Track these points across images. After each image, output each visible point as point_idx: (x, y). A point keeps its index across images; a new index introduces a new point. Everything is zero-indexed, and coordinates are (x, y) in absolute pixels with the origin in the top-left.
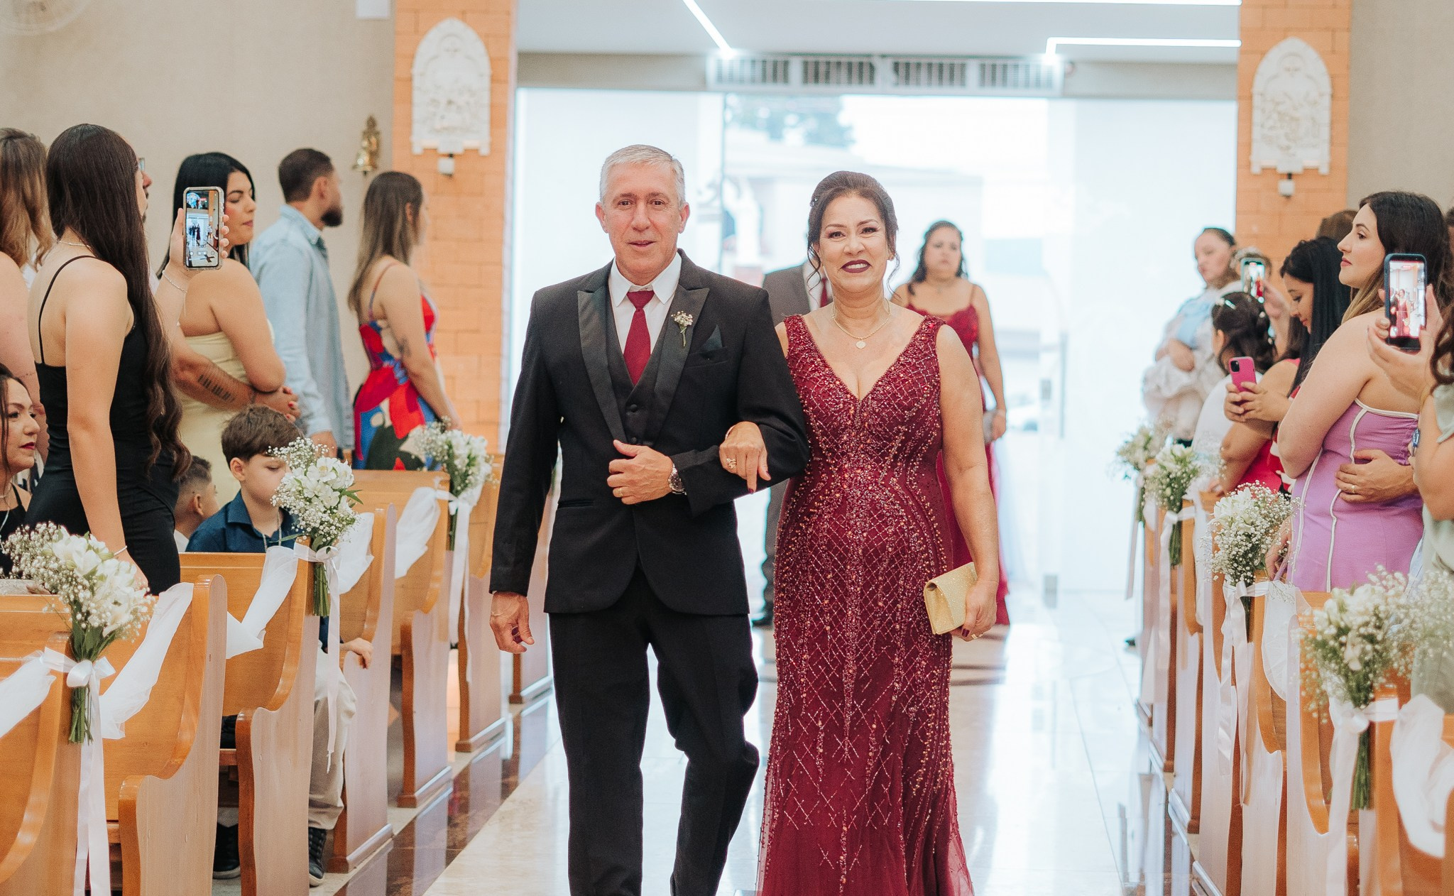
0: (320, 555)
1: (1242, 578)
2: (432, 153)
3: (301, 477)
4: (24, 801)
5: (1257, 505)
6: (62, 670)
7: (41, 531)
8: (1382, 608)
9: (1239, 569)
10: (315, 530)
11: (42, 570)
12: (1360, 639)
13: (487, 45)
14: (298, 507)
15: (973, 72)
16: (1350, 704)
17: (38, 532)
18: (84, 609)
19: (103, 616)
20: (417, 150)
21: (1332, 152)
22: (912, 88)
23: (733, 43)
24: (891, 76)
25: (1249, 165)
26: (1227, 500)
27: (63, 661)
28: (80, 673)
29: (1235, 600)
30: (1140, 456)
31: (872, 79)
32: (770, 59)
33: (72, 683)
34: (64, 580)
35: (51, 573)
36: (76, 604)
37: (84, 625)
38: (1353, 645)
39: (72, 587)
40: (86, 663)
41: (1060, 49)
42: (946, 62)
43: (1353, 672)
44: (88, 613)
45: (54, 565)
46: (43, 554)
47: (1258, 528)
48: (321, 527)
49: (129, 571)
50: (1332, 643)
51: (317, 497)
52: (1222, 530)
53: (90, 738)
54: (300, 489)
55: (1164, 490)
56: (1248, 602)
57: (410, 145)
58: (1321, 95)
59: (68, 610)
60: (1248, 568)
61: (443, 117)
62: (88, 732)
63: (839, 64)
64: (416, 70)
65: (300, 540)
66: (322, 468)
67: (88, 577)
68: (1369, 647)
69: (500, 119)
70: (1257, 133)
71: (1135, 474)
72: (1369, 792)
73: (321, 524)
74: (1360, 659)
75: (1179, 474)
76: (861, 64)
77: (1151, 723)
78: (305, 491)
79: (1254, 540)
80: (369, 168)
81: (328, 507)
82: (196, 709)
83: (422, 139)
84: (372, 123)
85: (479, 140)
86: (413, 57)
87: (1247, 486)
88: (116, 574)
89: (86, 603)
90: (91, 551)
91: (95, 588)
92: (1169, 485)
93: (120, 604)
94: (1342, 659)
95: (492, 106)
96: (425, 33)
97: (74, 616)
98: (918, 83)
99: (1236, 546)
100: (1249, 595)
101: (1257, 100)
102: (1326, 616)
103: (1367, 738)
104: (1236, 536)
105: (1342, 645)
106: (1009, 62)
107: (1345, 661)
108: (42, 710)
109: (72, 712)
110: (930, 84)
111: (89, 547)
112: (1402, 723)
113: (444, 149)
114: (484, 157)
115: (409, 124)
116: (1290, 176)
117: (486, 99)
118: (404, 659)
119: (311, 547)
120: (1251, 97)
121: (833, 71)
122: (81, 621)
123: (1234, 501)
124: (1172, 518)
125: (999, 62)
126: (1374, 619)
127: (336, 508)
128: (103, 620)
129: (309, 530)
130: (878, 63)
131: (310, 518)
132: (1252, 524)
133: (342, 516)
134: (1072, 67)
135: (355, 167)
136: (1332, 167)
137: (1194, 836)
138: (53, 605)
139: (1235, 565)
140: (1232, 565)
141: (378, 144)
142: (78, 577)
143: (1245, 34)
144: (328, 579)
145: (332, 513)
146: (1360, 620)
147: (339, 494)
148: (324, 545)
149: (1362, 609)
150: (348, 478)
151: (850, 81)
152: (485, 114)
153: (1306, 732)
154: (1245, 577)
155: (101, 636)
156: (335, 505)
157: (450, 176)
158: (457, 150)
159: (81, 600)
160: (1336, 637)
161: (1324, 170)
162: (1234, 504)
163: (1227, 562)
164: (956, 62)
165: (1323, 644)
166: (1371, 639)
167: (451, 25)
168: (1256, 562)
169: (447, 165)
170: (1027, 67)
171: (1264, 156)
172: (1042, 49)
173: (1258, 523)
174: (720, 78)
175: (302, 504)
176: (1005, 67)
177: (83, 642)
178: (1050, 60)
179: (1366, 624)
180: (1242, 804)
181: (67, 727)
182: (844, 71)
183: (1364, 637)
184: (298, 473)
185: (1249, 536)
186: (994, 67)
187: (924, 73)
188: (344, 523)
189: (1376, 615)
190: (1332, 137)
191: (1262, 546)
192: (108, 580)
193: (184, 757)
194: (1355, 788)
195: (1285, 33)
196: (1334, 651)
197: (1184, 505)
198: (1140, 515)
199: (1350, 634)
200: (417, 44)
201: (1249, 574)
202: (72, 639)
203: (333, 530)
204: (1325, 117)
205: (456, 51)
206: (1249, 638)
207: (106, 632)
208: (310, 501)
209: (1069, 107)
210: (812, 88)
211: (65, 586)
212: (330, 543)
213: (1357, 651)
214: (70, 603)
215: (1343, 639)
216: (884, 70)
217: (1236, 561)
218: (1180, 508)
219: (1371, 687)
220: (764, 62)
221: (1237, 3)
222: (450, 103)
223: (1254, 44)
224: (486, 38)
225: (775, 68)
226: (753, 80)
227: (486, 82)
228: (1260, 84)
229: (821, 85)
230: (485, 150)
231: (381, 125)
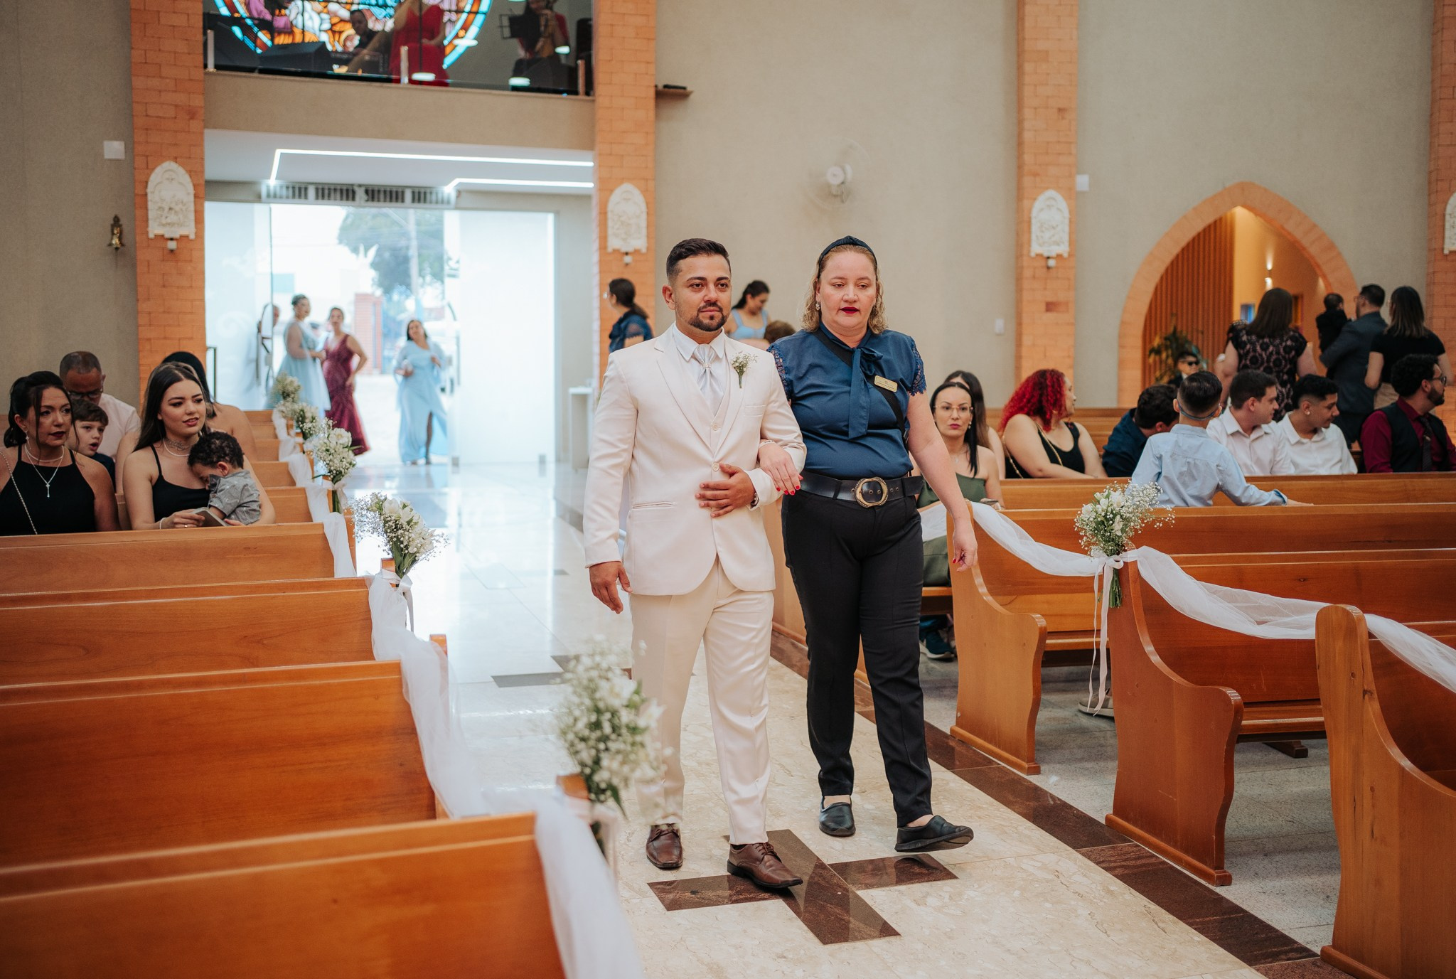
2: (161, 237)
13: (191, 177)
15: (408, 196)
20: (151, 236)
21: (648, 243)
22: (375, 204)
23: (281, 176)
24: (365, 197)
25: (605, 249)
31: (353, 199)
32: (297, 186)
41: (457, 184)
42: (394, 190)
57: (147, 233)
58: (642, 212)
61: (166, 217)
63: (335, 190)
64: (149, 190)
69: (199, 219)
70: (610, 231)
76: (348, 190)
78: (330, 449)
80: (119, 246)
81: (342, 456)
83: (154, 229)
84: (117, 222)
85: (189, 230)
86: (147, 183)
95: (196, 212)
96: (153, 169)
98: (379, 201)
101: (610, 215)
106: (428, 191)
110: (385, 201)
113: (168, 235)
114: (191, 240)
115: (146, 220)
116: (627, 254)
117: (192, 207)
119: (332, 480)
120: (606, 213)
121: (332, 192)
125: (422, 191)
130: (356, 189)
134: (459, 193)
135: (110, 245)
136: (648, 249)
141: (121, 232)
143: (597, 180)
151: (341, 199)
152: (192, 216)
157: (172, 251)
158: (177, 236)
161: (644, 250)
164: (399, 190)
167: (169, 165)
169: (172, 245)
170: (437, 194)
171: (614, 243)
172: (446, 184)
174: (268, 196)
176: (425, 193)
178: (449, 190)
182: (338, 194)
186: (419, 193)
187: (382, 196)
190: (648, 233)
195: (622, 180)
200: (149, 175)
204: (643, 223)
205: (172, 179)
208: (332, 454)
210: (320, 201)
216: (360, 194)
220: (294, 188)
221: (591, 164)
222: (170, 209)
223: (606, 186)
224: (191, 173)
225: (298, 192)
226: (287, 197)
227: (192, 198)
228: (610, 206)
229: (326, 201)
230: (192, 236)
231: (122, 220)
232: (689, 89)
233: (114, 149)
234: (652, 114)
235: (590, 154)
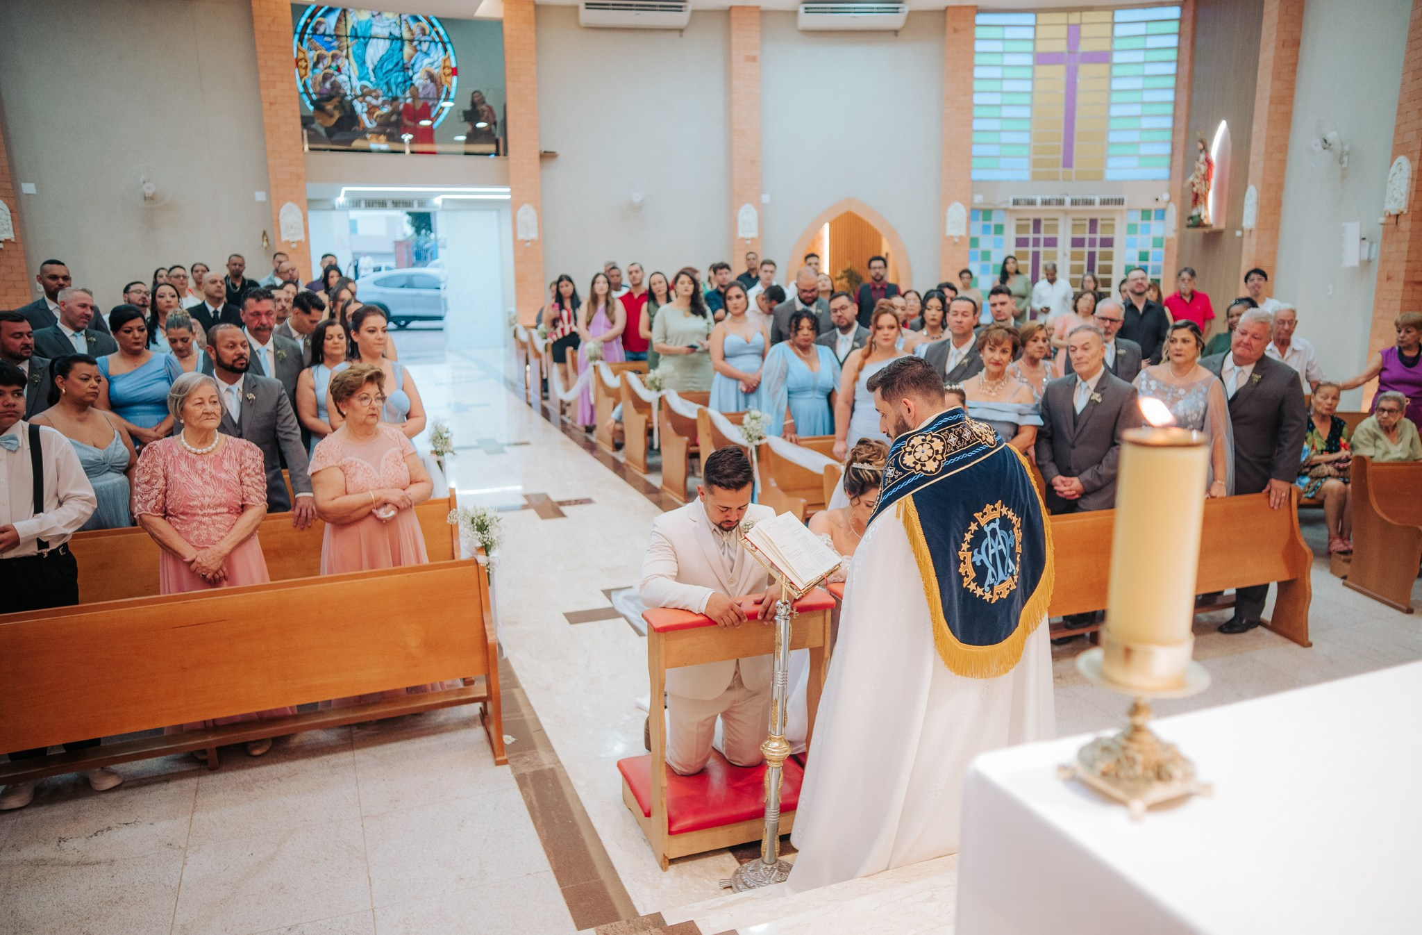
2: (288, 242)
13: (301, 209)
15: (416, 204)
20: (284, 242)
21: (538, 235)
22: (398, 208)
24: (392, 205)
25: (517, 238)
32: (356, 201)
41: (443, 198)
42: (408, 201)
57: (280, 240)
58: (535, 219)
61: (290, 231)
64: (280, 217)
69: (307, 231)
70: (519, 229)
76: (382, 203)
80: (267, 246)
83: (284, 238)
84: (265, 233)
85: (301, 237)
86: (279, 214)
95: (304, 227)
96: (282, 206)
101: (518, 221)
113: (291, 240)
114: (303, 243)
115: (280, 233)
116: (527, 242)
117: (302, 224)
120: (516, 220)
121: (374, 203)
130: (387, 202)
134: (444, 201)
135: (262, 245)
141: (268, 239)
143: (513, 203)
151: (380, 208)
152: (302, 230)
157: (294, 249)
158: (296, 240)
161: (537, 239)
167: (289, 204)
169: (294, 246)
171: (521, 236)
172: (436, 198)
174: (339, 207)
176: (425, 202)
178: (438, 201)
182: (377, 204)
187: (401, 205)
190: (538, 230)
195: (525, 200)
200: (280, 210)
204: (536, 225)
205: (291, 211)
210: (368, 209)
216: (389, 204)
220: (354, 202)
221: (509, 190)
222: (291, 226)
223: (516, 206)
224: (300, 207)
225: (356, 204)
226: (350, 208)
227: (302, 220)
228: (518, 216)
229: (371, 209)
230: (304, 240)
231: (267, 233)
232: (557, 153)
233: (260, 196)
234: (538, 167)
235: (507, 186)
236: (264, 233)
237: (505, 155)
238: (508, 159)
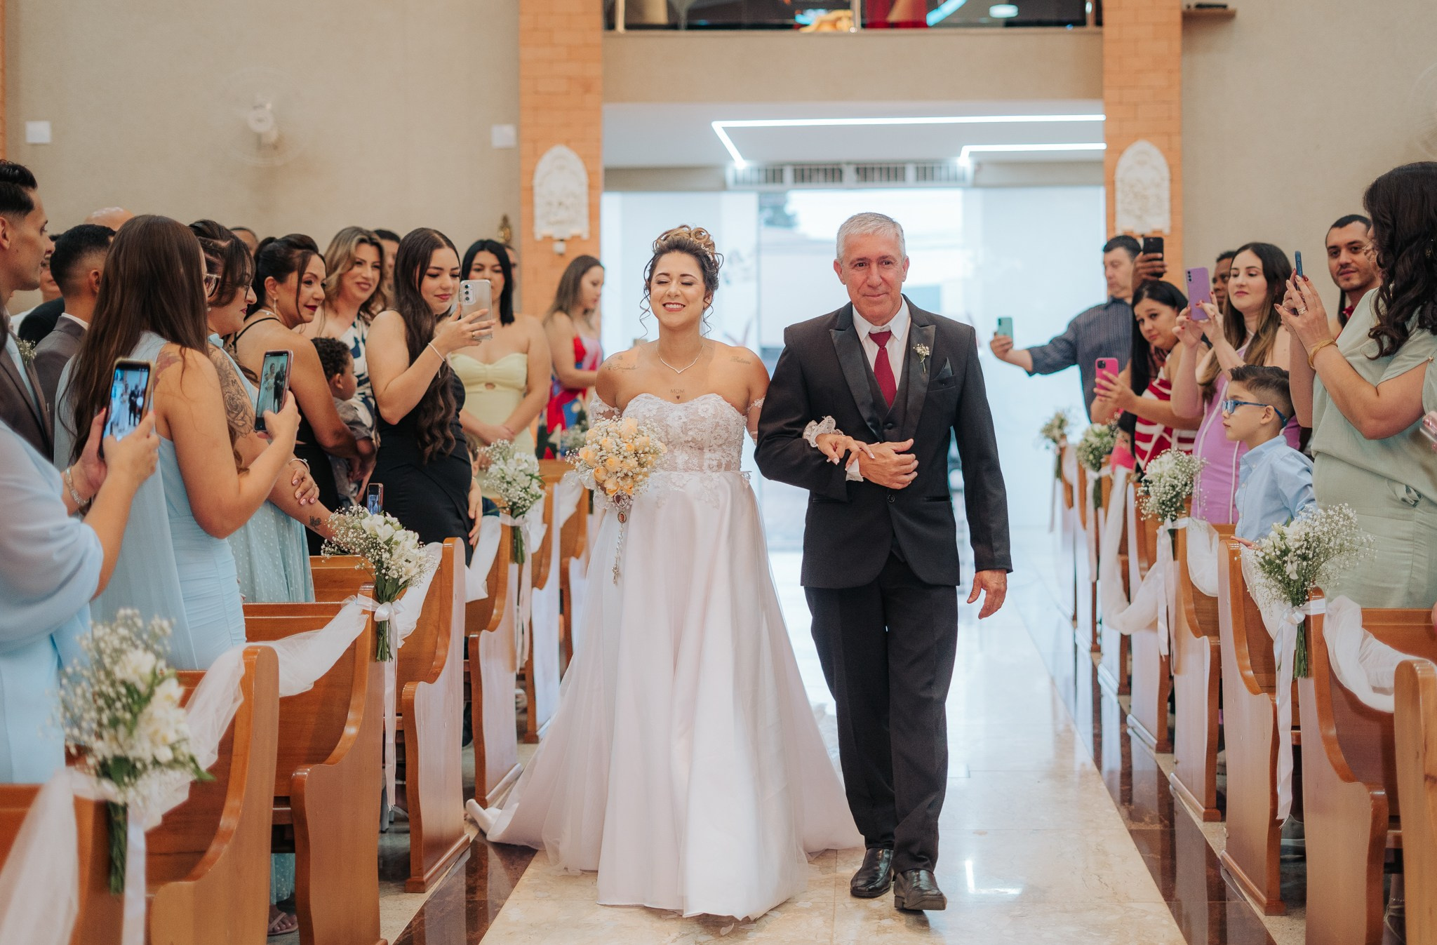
0: (518, 521)
1: (1169, 516)
2: (549, 239)
3: (503, 466)
4: (347, 706)
5: (1176, 464)
6: (370, 610)
7: (353, 511)
8: (1311, 535)
9: (1167, 509)
10: (514, 504)
11: (355, 539)
12: (1296, 558)
13: (585, 163)
14: (503, 488)
15: (911, 173)
16: (1290, 604)
17: (350, 512)
18: (385, 566)
19: (400, 570)
20: (538, 237)
21: (1173, 219)
22: (868, 184)
23: (745, 156)
24: (854, 177)
25: (1114, 229)
26: (1156, 462)
27: (371, 604)
28: (383, 612)
29: (1165, 532)
30: (1056, 433)
31: (841, 179)
32: (770, 167)
33: (376, 620)
34: (370, 545)
35: (361, 541)
36: (379, 563)
37: (387, 577)
38: (1292, 562)
39: (376, 551)
40: (387, 604)
41: (972, 154)
42: (892, 166)
43: (1295, 581)
44: (388, 569)
45: (365, 536)
46: (353, 528)
47: (1180, 480)
48: (519, 502)
49: (414, 538)
50: (1277, 561)
51: (515, 480)
52: (1154, 483)
53: (390, 656)
54: (503, 475)
55: (1088, 456)
56: (1173, 533)
57: (532, 234)
58: (1163, 180)
59: (374, 567)
60: (1173, 509)
61: (555, 214)
62: (389, 652)
63: (818, 170)
64: (536, 182)
65: (505, 511)
66: (518, 460)
67: (387, 543)
68: (1305, 563)
69: (594, 215)
70: (1119, 207)
71: (1052, 445)
72: (1307, 665)
73: (520, 499)
74: (1297, 572)
75: (1098, 445)
76: (833, 170)
77: (1075, 618)
78: (507, 477)
79: (1177, 489)
81: (522, 486)
82: (448, 635)
83: (542, 229)
85: (580, 228)
86: (533, 173)
87: (1167, 451)
88: (406, 540)
89: (387, 562)
90: (388, 525)
91: (393, 551)
92: (1092, 452)
93: (410, 562)
94: (1285, 572)
95: (590, 207)
96: (541, 156)
97: (379, 570)
98: (873, 180)
99: (1165, 493)
100: (1174, 528)
101: (1118, 185)
102: (1272, 544)
103: (1305, 627)
104: (1165, 487)
105: (1285, 562)
106: (935, 165)
107: (1287, 574)
108: (357, 642)
109: (378, 640)
110: (881, 180)
111: (387, 522)
112: (1329, 616)
113: (557, 236)
114: (585, 239)
115: (531, 219)
116: (1144, 236)
117: (584, 200)
118: (565, 593)
119: (511, 515)
120: (1113, 183)
121: (814, 174)
122: (385, 575)
123: (1160, 463)
124: (1092, 475)
125: (927, 166)
126: (1305, 543)
127: (528, 488)
128: (400, 574)
129: (511, 503)
130: (844, 167)
131: (511, 496)
132: (1175, 478)
133: (533, 493)
134: (979, 167)
136: (1172, 228)
137: (1124, 698)
138: (363, 564)
139: (1164, 507)
140: (1161, 507)
141: (511, 234)
142: (379, 543)
143: (1108, 139)
144: (523, 538)
145: (526, 491)
146: (1297, 545)
147: (529, 478)
148: (521, 514)
149: (1298, 537)
150: (536, 466)
151: (826, 181)
152: (585, 211)
153: (1236, 624)
154: (1171, 515)
155: (397, 584)
156: (527, 486)
157: (562, 255)
158: (567, 236)
159: (383, 560)
160: (1279, 557)
161: (1167, 231)
162: (1162, 464)
163: (1158, 505)
164: (898, 166)
165: (1270, 562)
166: (1304, 557)
167: (560, 150)
168: (1178, 504)
169: (560, 247)
170: (948, 168)
171: (1126, 226)
172: (958, 153)
173: (1180, 477)
174: (736, 182)
175: (505, 485)
176: (933, 168)
177: (385, 587)
178: (964, 161)
179: (1301, 547)
180: (1173, 674)
181: (375, 650)
182: (821, 176)
183: (1299, 556)
184: (501, 464)
185: (1173, 487)
186: (925, 168)
187: (877, 174)
188: (534, 498)
189: (1306, 540)
190: (1172, 208)
191: (1184, 493)
192: (401, 545)
193: (442, 667)
194: (1296, 663)
195: (1136, 137)
196: (1278, 566)
197: (1102, 465)
198: (1059, 473)
199: (1289, 555)
200: (535, 165)
201: (1174, 513)
202: (376, 588)
203: (527, 503)
204: (1165, 194)
205: (562, 168)
206: (1175, 558)
207: (401, 581)
208: (509, 483)
209: (977, 194)
210: (800, 185)
211: (372, 550)
212: (524, 513)
213: (1295, 566)
214: (374, 563)
215: (1286, 558)
216: (849, 173)
217: (1163, 503)
218: (1099, 468)
219: (1306, 591)
220: (766, 170)
221: (1102, 118)
222: (560, 204)
223: (1117, 145)
224: (585, 158)
225: (774, 174)
226: (759, 182)
227: (585, 189)
228: (1120, 173)
229: (806, 185)
230: (585, 236)
231: (512, 221)
232: (1231, 7)
233: (504, 135)
234: (1177, 45)
235: (1099, 104)
236: (505, 220)
237: (1099, 22)
238: (1101, 34)
